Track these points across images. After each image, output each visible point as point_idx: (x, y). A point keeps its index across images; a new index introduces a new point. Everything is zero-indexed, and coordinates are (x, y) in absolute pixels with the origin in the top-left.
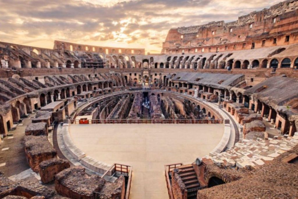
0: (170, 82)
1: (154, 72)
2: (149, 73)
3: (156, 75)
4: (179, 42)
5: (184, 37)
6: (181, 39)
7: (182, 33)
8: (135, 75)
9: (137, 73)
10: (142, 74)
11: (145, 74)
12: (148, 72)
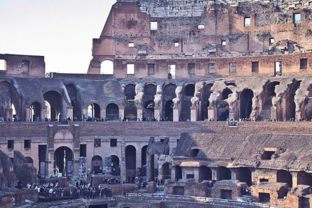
0: (166, 166)
1: (89, 133)
2: (75, 140)
3: (98, 143)
4: (147, 41)
5: (160, 27)
6: (153, 32)
7: (153, 16)
8: (27, 145)
9: (33, 139)
10: (51, 141)
11: (63, 140)
12: (70, 136)
